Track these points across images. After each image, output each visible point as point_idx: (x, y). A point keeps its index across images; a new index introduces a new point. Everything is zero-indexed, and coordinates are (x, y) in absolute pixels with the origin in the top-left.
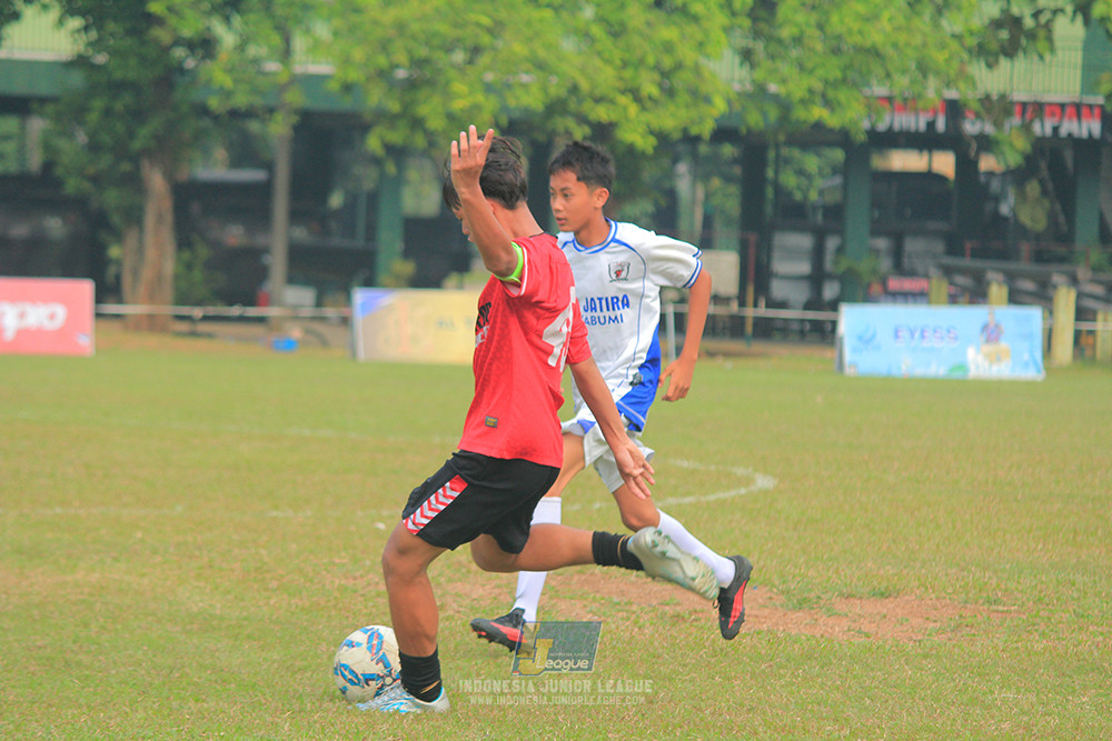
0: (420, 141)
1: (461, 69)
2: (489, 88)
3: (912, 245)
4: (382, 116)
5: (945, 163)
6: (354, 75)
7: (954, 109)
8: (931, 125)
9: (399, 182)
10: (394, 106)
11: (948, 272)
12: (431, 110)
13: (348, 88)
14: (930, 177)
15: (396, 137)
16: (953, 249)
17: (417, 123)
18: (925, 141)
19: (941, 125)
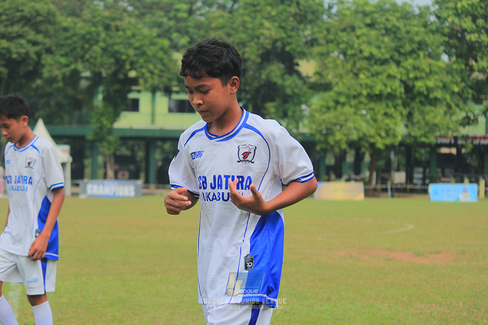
0: (329, 147)
1: (339, 131)
2: (345, 135)
3: (447, 171)
4: (320, 142)
5: (454, 151)
6: (313, 132)
7: (456, 138)
8: (450, 142)
9: (324, 157)
10: (322, 139)
11: (455, 177)
12: (331, 140)
13: (312, 135)
14: (450, 155)
15: (323, 146)
16: (456, 170)
17: (328, 143)
18: (449, 145)
19: (453, 141)
